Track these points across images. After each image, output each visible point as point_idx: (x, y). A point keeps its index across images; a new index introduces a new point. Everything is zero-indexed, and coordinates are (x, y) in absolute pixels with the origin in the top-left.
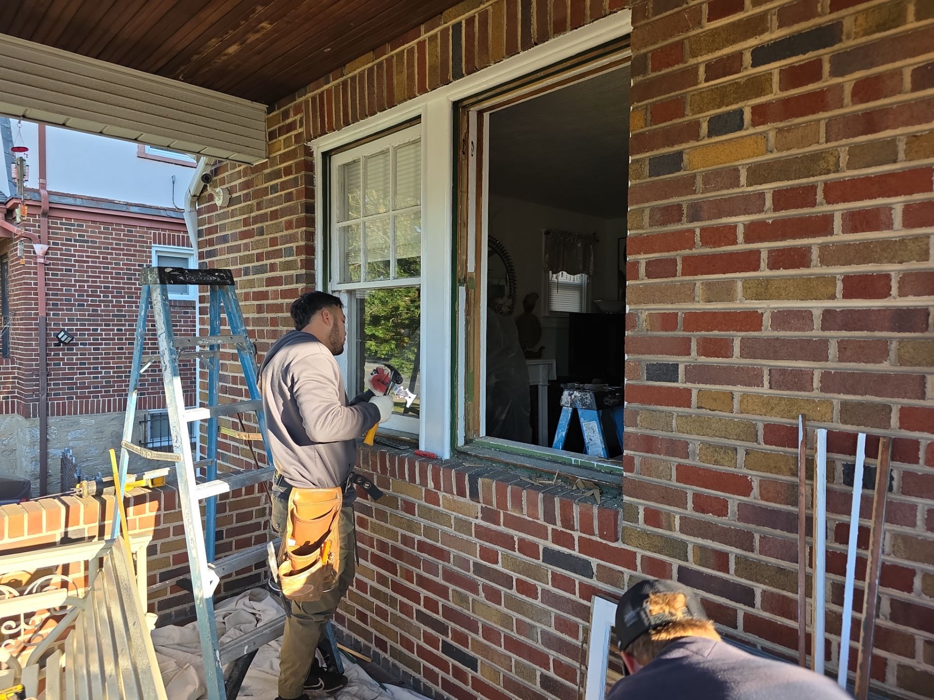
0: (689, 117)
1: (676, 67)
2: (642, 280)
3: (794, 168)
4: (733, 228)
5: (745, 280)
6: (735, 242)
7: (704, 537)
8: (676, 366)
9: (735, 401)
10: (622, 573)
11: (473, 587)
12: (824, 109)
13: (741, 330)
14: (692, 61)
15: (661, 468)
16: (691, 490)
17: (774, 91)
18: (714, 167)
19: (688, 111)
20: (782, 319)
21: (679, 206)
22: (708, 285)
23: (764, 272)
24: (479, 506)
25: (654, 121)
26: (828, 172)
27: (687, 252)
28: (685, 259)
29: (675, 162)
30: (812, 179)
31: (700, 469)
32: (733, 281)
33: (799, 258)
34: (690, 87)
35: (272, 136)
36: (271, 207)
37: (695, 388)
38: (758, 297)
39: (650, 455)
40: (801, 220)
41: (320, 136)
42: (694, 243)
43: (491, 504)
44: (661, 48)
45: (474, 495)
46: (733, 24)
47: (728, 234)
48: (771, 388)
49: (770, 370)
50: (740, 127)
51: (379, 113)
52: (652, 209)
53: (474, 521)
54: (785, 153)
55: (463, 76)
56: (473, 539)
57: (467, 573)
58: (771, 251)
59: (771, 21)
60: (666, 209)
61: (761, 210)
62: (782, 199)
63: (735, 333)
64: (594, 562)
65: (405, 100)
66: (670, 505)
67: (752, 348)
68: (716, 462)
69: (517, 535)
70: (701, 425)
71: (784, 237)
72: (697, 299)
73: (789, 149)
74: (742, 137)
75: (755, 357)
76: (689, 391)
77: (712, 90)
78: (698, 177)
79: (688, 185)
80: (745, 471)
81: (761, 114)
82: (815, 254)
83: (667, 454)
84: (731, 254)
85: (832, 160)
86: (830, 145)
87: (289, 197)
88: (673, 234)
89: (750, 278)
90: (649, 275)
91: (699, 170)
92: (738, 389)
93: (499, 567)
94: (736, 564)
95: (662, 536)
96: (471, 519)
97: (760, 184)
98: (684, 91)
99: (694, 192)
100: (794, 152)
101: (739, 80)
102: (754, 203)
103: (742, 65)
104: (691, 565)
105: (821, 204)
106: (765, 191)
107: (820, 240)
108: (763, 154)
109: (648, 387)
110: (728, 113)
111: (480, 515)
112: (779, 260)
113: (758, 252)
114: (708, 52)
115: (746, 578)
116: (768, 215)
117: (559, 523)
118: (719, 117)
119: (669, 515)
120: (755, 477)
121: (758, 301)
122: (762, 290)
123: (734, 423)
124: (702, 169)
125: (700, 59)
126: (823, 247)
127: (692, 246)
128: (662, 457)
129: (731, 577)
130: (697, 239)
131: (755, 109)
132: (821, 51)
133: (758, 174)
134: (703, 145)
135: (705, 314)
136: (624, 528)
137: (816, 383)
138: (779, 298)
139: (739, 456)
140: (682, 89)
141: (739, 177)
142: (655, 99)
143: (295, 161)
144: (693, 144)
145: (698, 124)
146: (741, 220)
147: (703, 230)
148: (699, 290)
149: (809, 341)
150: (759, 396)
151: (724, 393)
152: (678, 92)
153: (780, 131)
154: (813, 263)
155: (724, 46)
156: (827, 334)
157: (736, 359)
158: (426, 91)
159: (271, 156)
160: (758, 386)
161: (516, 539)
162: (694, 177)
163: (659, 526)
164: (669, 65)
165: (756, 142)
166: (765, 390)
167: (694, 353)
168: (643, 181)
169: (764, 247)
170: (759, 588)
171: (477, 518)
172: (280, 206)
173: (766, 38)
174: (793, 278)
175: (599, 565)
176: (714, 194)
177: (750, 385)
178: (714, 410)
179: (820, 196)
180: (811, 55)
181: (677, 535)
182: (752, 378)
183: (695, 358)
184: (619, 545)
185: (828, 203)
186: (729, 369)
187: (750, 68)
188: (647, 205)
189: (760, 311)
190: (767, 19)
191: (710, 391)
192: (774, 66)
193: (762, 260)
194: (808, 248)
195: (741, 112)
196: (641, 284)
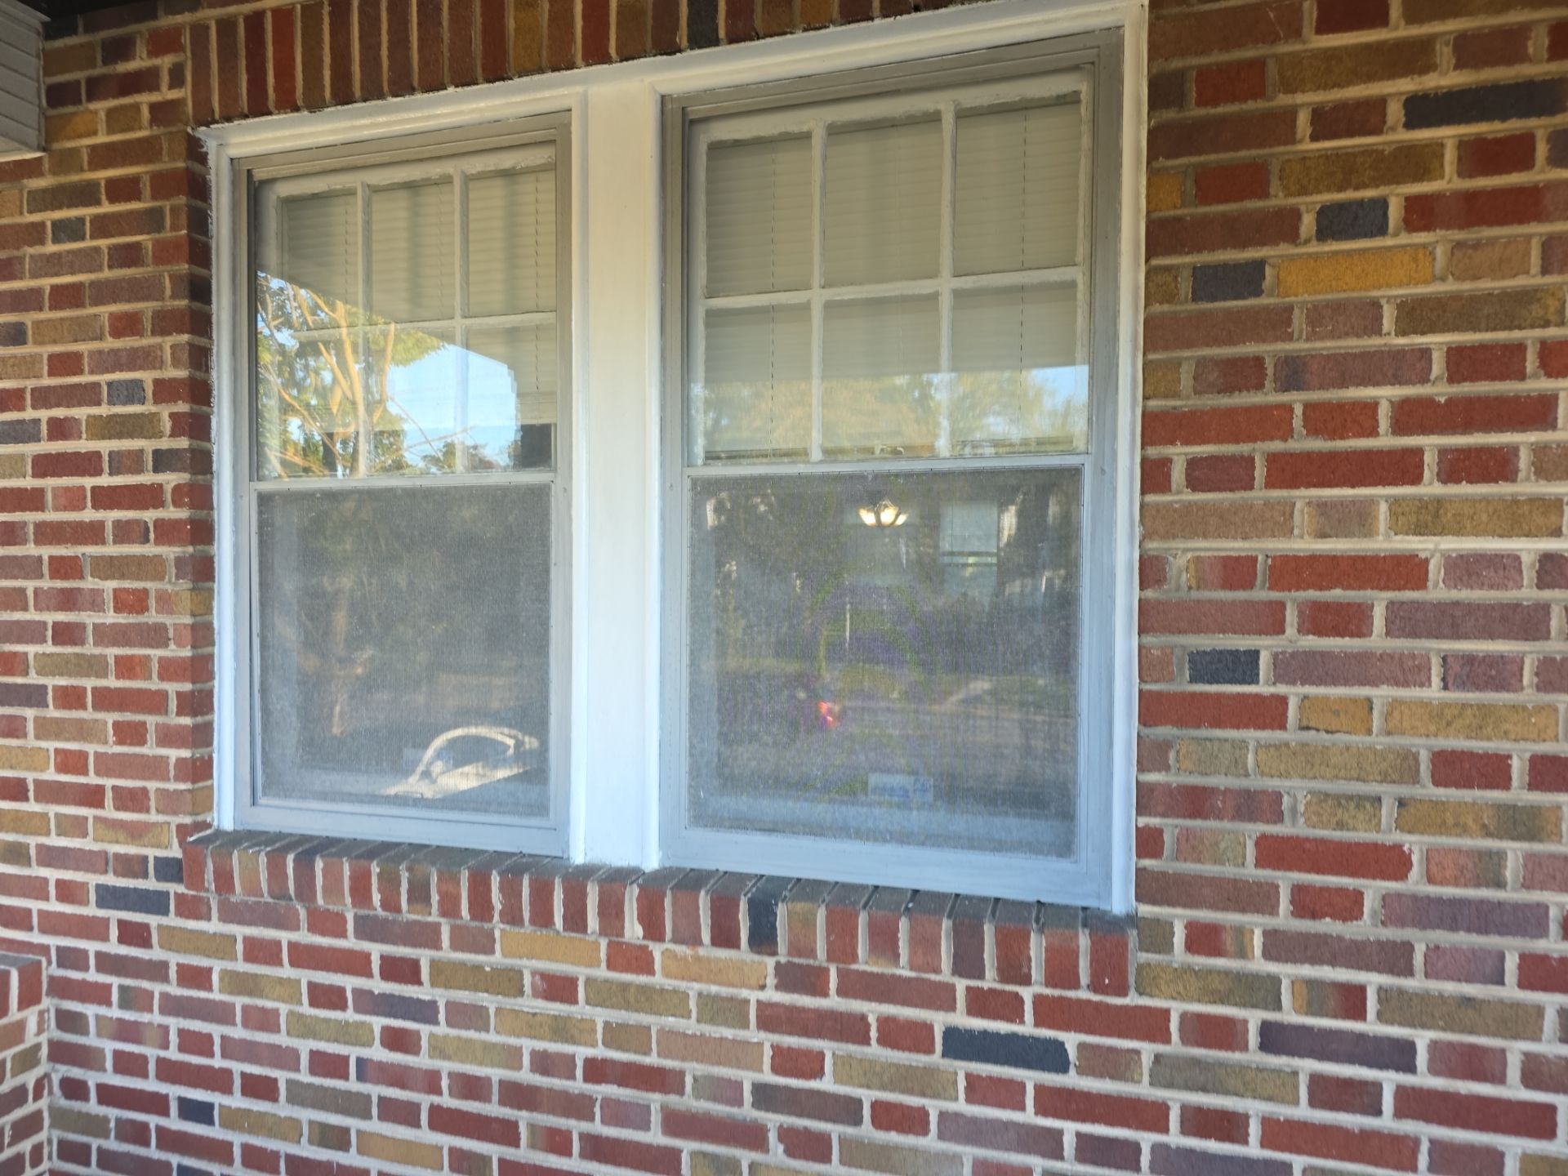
0: (1278, 200)
1: (1251, 105)
2: (1179, 492)
3: (1485, 312)
4: (1371, 407)
5: (1394, 502)
6: (1373, 432)
7: (1314, 961)
8: (1254, 655)
9: (1375, 713)
10: (1137, 1052)
11: (754, 1137)
12: (1539, 216)
13: (1386, 588)
14: (1283, 100)
15: (1223, 845)
16: (1286, 880)
17: (1447, 177)
18: (1329, 297)
19: (1275, 186)
20: (1464, 568)
21: (1258, 361)
22: (1322, 507)
23: (1431, 487)
24: (770, 962)
25: (1203, 198)
26: (1546, 324)
27: (1277, 446)
28: (1272, 459)
29: (1250, 278)
30: (1516, 335)
31: (1307, 840)
32: (1372, 501)
33: (1498, 466)
34: (1279, 144)
35: (59, 95)
36: (57, 274)
37: (1294, 693)
38: (1420, 530)
39: (1197, 823)
40: (1501, 401)
41: (246, 117)
42: (1292, 430)
43: (812, 953)
44: (1219, 65)
45: (763, 939)
46: (1368, 47)
47: (1362, 418)
48: (1445, 688)
49: (1444, 659)
50: (1382, 230)
51: (451, 90)
52: (1201, 363)
53: (754, 996)
54: (1467, 286)
55: (715, 42)
56: (753, 1034)
57: (734, 1111)
58: (1443, 452)
59: (1441, 54)
60: (1231, 364)
61: (1424, 379)
62: (1462, 363)
63: (1375, 593)
64: (1071, 1040)
65: (541, 71)
66: (1243, 910)
67: (1410, 619)
68: (1341, 825)
69: (873, 1010)
70: (1309, 760)
71: (1467, 427)
72: (1296, 532)
73: (1476, 278)
74: (1389, 249)
75: (1414, 634)
76: (1283, 700)
77: (1327, 157)
78: (1296, 311)
79: (1277, 323)
80: (1396, 837)
81: (1421, 214)
82: (1524, 460)
83: (1233, 818)
84: (1368, 453)
85: (1553, 304)
86: (1550, 279)
87: (128, 256)
88: (1248, 410)
89: (1404, 498)
90: (1194, 484)
91: (1300, 298)
92: (1381, 694)
93: (826, 1084)
94: (1380, 1001)
95: (1227, 973)
96: (744, 993)
97: (1423, 333)
98: (1267, 151)
99: (1290, 338)
100: (1486, 285)
101: (1380, 147)
102: (1413, 365)
103: (1384, 122)
104: (1289, 1015)
105: (1535, 376)
106: (1432, 346)
107: (1533, 437)
108: (1427, 282)
109: (1193, 695)
110: (1361, 203)
111: (771, 981)
112: (1457, 467)
113: (1418, 452)
114: (1318, 88)
115: (1401, 1024)
116: (1440, 390)
117: (990, 972)
118: (1341, 206)
119: (1241, 932)
120: (1415, 844)
121: (1422, 538)
122: (1430, 517)
123: (1375, 752)
124: (1306, 297)
125: (1300, 98)
126: (1540, 450)
127: (1287, 434)
128: (1226, 825)
129: (1371, 1026)
130: (1297, 422)
131: (1412, 203)
132: (1532, 123)
133: (1416, 315)
134: (1310, 255)
135: (1313, 559)
136: (1141, 968)
137: (1527, 677)
138: (1459, 531)
139: (1384, 811)
140: (1261, 145)
141: (1381, 317)
142: (1202, 158)
143: (151, 167)
144: (1285, 249)
145: (1295, 215)
146: (1385, 394)
147: (1309, 407)
148: (1301, 517)
149: (1516, 607)
150: (1424, 704)
151: (1354, 700)
152: (1254, 152)
153: (1459, 245)
154: (1521, 475)
155: (1349, 83)
156: (1547, 594)
157: (1377, 640)
158: (605, 59)
159: (56, 146)
160: (1422, 685)
161: (872, 1019)
162: (1289, 309)
163: (1218, 952)
164: (1234, 98)
165: (1415, 260)
166: (1434, 692)
167: (1291, 630)
168: (1179, 308)
169: (1431, 444)
170: (1422, 1039)
171: (763, 987)
172: (92, 276)
173: (1432, 82)
174: (1486, 499)
175: (1082, 1047)
176: (1329, 344)
177: (1406, 684)
178: (1332, 732)
179: (1531, 362)
180: (1515, 125)
181: (1259, 964)
182: (1410, 672)
183: (1294, 639)
184: (1132, 999)
185: (1549, 375)
186: (1364, 657)
187: (1401, 129)
188: (1187, 353)
189: (1423, 555)
190: (1434, 50)
191: (1326, 698)
192: (1448, 134)
193: (1426, 467)
194: (1514, 450)
195: (1383, 203)
196: (1176, 502)
